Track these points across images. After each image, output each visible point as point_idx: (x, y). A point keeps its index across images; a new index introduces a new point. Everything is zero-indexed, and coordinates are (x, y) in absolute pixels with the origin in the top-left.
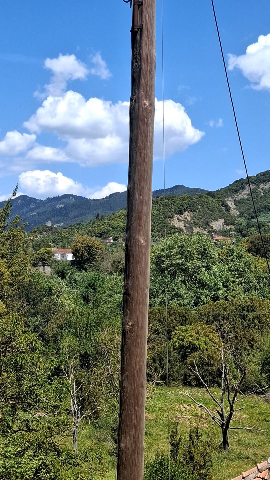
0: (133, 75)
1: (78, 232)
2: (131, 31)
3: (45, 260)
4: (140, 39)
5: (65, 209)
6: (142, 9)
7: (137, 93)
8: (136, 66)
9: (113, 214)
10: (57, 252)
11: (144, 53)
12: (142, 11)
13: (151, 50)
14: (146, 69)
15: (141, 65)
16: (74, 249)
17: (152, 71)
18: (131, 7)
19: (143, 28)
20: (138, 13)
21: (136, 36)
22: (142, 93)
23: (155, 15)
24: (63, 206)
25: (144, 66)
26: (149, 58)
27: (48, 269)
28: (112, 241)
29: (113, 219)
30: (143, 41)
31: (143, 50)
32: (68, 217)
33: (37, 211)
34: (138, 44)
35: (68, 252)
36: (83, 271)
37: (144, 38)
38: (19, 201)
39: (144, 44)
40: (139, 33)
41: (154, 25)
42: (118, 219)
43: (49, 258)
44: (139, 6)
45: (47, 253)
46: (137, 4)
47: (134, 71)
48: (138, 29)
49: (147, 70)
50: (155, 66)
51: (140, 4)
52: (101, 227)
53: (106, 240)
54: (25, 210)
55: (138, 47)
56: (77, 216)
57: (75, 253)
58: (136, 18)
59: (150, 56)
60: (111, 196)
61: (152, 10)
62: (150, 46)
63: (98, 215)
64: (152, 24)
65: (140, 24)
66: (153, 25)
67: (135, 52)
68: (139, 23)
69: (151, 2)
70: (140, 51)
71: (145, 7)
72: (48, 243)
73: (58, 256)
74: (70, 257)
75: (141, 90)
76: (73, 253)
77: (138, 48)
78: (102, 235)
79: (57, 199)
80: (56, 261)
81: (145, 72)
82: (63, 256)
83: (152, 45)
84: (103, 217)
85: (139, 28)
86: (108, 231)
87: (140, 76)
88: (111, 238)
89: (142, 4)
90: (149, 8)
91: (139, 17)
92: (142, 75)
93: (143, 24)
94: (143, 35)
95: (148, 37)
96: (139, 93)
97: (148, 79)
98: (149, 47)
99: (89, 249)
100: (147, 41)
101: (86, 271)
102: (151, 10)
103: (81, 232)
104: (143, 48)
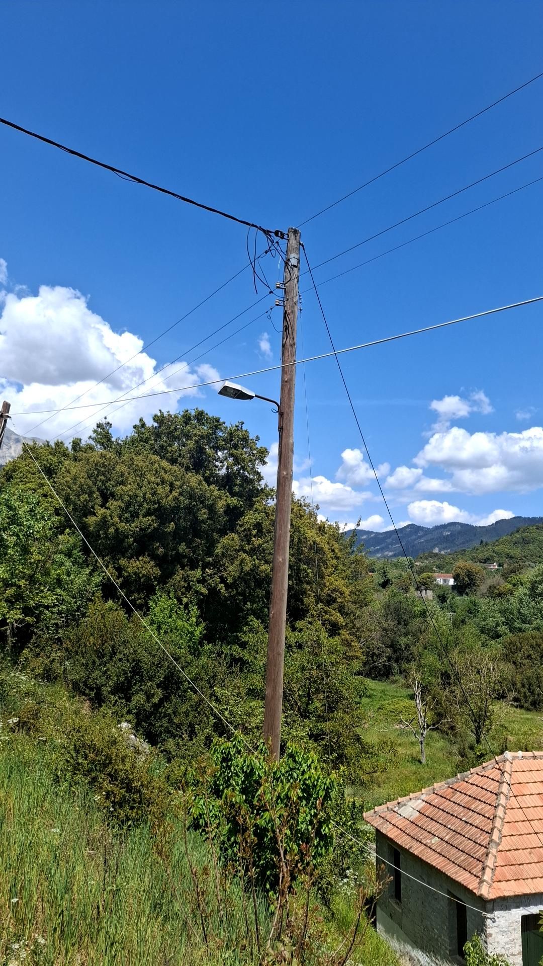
1: (462, 558)
3: (427, 584)
5: (451, 536)
9: (497, 541)
10: (439, 577)
16: (454, 574)
24: (449, 533)
27: (430, 593)
28: (497, 567)
29: (497, 545)
32: (455, 544)
33: (425, 538)
35: (449, 577)
36: (465, 596)
38: (408, 530)
42: (502, 546)
43: (431, 582)
45: (429, 578)
52: (486, 553)
53: (490, 566)
54: (414, 537)
56: (463, 543)
57: (456, 578)
60: (497, 523)
63: (482, 542)
72: (432, 568)
73: (440, 581)
74: (451, 582)
76: (454, 578)
78: (486, 561)
79: (444, 527)
80: (437, 585)
82: (445, 581)
84: (487, 544)
86: (492, 557)
88: (495, 564)
99: (469, 574)
101: (467, 595)
103: (466, 558)
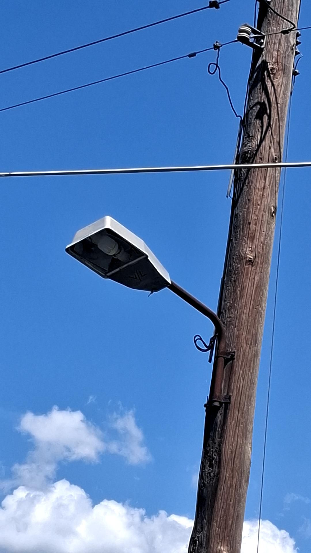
0: (202, 491)
2: (205, 406)
4: (222, 423)
6: (232, 366)
7: (206, 528)
8: (210, 473)
11: (227, 449)
12: (231, 371)
13: (243, 447)
14: (229, 482)
15: (219, 473)
17: (240, 486)
18: (210, 361)
19: (230, 403)
20: (222, 372)
21: (215, 415)
22: (215, 528)
23: (257, 380)
25: (226, 474)
26: (237, 461)
30: (228, 427)
31: (227, 444)
34: (217, 433)
37: (231, 422)
39: (228, 434)
40: (222, 410)
41: (252, 399)
44: (227, 361)
46: (224, 358)
47: (204, 483)
48: (221, 404)
49: (231, 485)
50: (248, 478)
51: (229, 357)
55: (217, 437)
58: (218, 383)
59: (239, 458)
61: (251, 371)
62: (241, 437)
64: (250, 397)
65: (225, 394)
66: (250, 400)
67: (209, 446)
68: (224, 392)
69: (250, 356)
70: (219, 445)
71: (238, 363)
75: (215, 524)
77: (217, 440)
81: (226, 488)
83: (245, 435)
85: (223, 401)
87: (214, 494)
89: (232, 358)
90: (246, 365)
91: (224, 381)
92: (220, 493)
93: (231, 394)
94: (229, 415)
95: (238, 422)
96: (209, 529)
97: (231, 503)
98: (239, 440)
100: (236, 429)
102: (249, 370)
104: (227, 442)
